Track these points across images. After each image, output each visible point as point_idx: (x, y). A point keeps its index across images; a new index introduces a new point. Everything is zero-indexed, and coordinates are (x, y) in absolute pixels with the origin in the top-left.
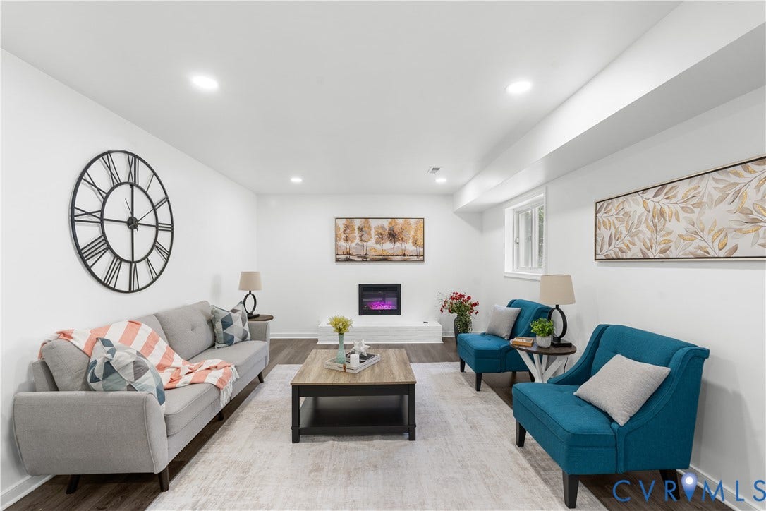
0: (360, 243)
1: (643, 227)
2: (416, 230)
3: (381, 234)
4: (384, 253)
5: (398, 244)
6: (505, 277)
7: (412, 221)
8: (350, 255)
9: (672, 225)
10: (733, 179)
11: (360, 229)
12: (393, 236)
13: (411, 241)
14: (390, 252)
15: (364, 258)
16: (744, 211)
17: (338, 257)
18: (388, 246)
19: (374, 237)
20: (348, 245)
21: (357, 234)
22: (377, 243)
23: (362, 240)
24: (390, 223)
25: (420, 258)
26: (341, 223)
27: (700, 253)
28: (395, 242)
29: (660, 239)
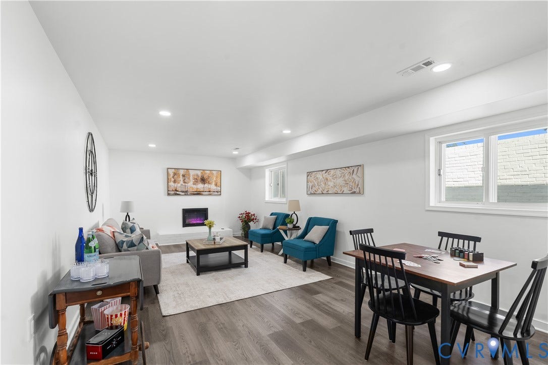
0: (183, 184)
1: (322, 183)
2: (217, 177)
3: (196, 179)
4: (198, 190)
5: (206, 185)
6: (266, 203)
7: (214, 172)
8: (177, 191)
9: (329, 183)
10: (343, 171)
11: (184, 176)
12: (203, 180)
13: (214, 183)
14: (202, 190)
15: (186, 193)
16: (345, 181)
17: (169, 192)
18: (200, 186)
19: (192, 181)
20: (176, 185)
21: (181, 179)
22: (194, 184)
23: (185, 183)
24: (202, 173)
25: (219, 193)
26: (171, 172)
27: (336, 192)
28: (204, 184)
29: (327, 187)
